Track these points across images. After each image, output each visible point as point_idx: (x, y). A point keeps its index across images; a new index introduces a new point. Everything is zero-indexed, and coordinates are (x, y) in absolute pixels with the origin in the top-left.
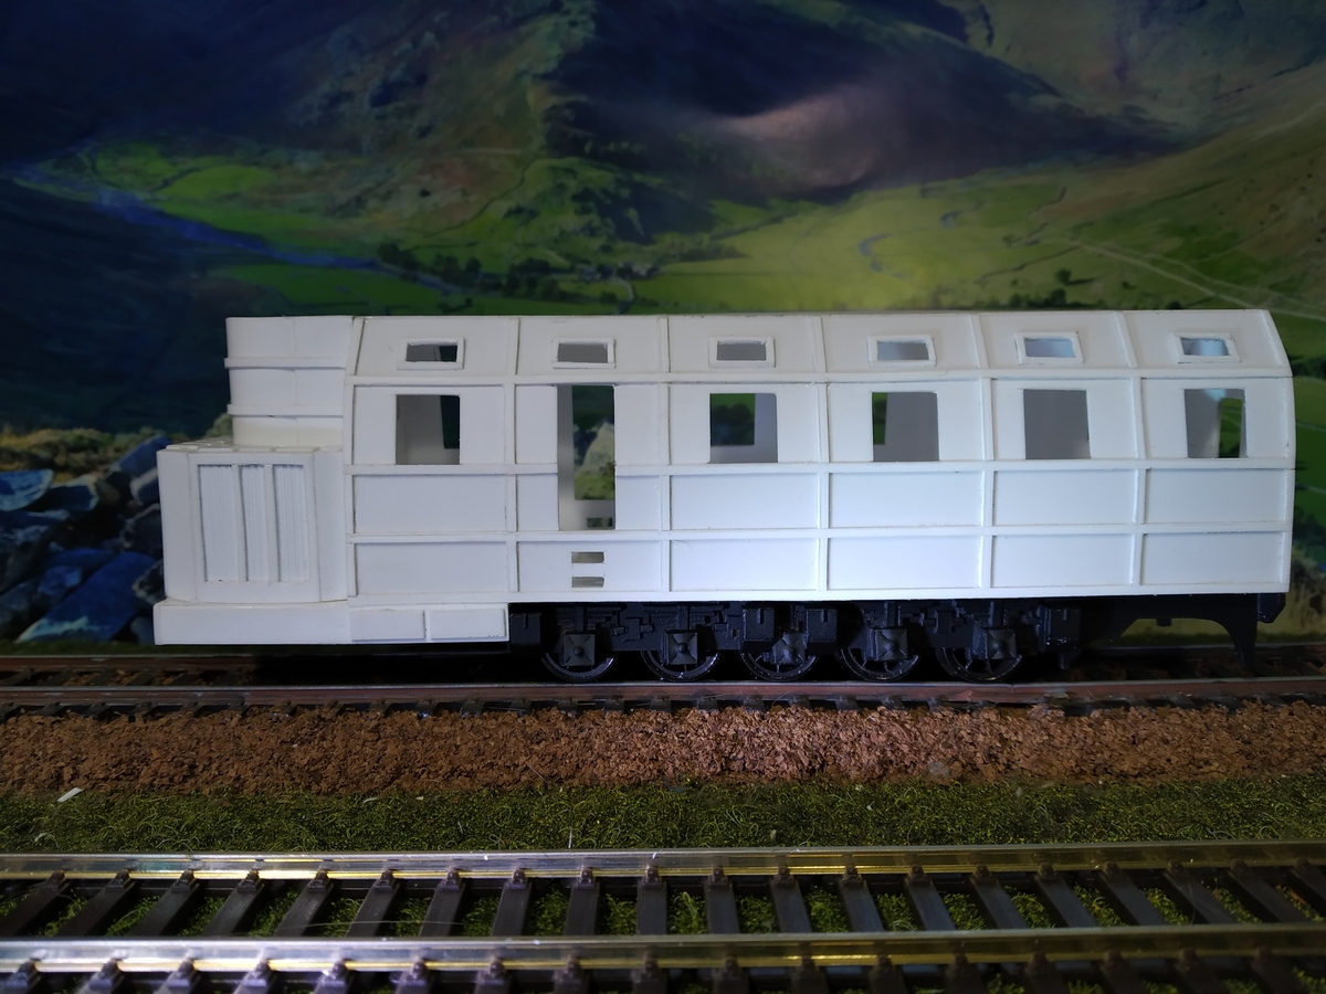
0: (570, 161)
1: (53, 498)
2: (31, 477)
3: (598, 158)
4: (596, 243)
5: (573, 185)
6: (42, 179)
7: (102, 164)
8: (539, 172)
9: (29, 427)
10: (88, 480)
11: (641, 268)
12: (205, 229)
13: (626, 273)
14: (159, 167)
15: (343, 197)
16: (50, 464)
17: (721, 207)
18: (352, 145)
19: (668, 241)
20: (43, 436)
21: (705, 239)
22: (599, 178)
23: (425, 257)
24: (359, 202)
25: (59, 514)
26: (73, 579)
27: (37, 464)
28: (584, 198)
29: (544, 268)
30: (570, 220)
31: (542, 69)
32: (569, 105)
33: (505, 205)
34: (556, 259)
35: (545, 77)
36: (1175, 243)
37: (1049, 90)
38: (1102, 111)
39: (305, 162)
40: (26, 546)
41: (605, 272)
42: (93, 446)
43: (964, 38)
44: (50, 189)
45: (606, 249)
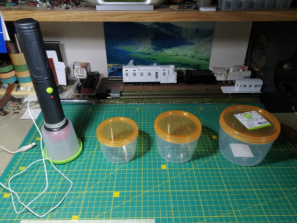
0: (152, 46)
1: (117, 68)
2: (116, 67)
3: (154, 45)
4: (154, 51)
5: (152, 47)
6: (115, 47)
7: (120, 46)
8: (150, 46)
9: (116, 64)
10: (120, 67)
11: (157, 53)
12: (127, 51)
13: (156, 53)
14: (124, 47)
15: (136, 48)
16: (117, 66)
17: (163, 49)
18: (137, 45)
19: (159, 51)
20: (117, 64)
21: (161, 51)
22: (154, 47)
23: (142, 52)
24: (137, 49)
25: (118, 69)
26: (119, 74)
27: (116, 66)
28: (153, 48)
29: (150, 53)
30: (152, 50)
31: (150, 39)
32: (152, 42)
33: (147, 49)
34: (151, 52)
35: (151, 40)
36: (194, 51)
37: (187, 40)
38: (190, 41)
39: (134, 46)
40: (116, 71)
41: (154, 53)
42: (120, 65)
43: (181, 36)
44: (116, 48)
45: (154, 52)
